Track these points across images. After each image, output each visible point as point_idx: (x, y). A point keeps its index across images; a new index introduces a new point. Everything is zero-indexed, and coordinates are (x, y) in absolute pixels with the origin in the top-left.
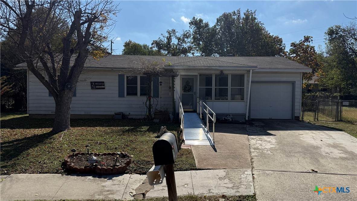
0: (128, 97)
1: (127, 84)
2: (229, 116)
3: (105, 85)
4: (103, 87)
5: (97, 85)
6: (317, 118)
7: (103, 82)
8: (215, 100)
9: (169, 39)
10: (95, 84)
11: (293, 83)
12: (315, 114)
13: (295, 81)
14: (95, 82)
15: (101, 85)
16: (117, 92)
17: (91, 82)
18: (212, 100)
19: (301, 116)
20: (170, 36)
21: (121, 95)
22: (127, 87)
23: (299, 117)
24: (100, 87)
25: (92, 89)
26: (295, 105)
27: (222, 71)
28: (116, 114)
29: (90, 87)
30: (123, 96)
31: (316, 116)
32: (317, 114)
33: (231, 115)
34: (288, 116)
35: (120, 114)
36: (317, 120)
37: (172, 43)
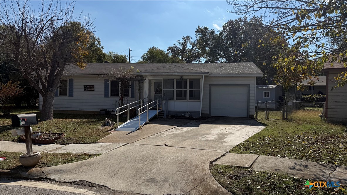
0: (111, 97)
1: (111, 87)
2: (187, 113)
3: (95, 88)
4: (93, 89)
5: (88, 88)
6: (268, 117)
7: (93, 86)
8: (176, 100)
9: (184, 45)
10: (87, 87)
11: (248, 86)
12: (266, 113)
13: (250, 85)
14: (87, 86)
15: (92, 88)
16: (103, 93)
17: (84, 86)
18: (174, 100)
19: (256, 114)
20: (186, 42)
21: (106, 96)
22: (111, 89)
23: (253, 116)
24: (91, 89)
25: (85, 90)
26: (250, 105)
27: (181, 77)
28: (101, 110)
29: (83, 89)
30: (108, 97)
31: (267, 115)
32: (267, 113)
33: (189, 112)
34: (244, 115)
35: (104, 111)
36: (268, 118)
37: (187, 48)
